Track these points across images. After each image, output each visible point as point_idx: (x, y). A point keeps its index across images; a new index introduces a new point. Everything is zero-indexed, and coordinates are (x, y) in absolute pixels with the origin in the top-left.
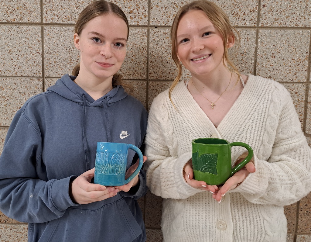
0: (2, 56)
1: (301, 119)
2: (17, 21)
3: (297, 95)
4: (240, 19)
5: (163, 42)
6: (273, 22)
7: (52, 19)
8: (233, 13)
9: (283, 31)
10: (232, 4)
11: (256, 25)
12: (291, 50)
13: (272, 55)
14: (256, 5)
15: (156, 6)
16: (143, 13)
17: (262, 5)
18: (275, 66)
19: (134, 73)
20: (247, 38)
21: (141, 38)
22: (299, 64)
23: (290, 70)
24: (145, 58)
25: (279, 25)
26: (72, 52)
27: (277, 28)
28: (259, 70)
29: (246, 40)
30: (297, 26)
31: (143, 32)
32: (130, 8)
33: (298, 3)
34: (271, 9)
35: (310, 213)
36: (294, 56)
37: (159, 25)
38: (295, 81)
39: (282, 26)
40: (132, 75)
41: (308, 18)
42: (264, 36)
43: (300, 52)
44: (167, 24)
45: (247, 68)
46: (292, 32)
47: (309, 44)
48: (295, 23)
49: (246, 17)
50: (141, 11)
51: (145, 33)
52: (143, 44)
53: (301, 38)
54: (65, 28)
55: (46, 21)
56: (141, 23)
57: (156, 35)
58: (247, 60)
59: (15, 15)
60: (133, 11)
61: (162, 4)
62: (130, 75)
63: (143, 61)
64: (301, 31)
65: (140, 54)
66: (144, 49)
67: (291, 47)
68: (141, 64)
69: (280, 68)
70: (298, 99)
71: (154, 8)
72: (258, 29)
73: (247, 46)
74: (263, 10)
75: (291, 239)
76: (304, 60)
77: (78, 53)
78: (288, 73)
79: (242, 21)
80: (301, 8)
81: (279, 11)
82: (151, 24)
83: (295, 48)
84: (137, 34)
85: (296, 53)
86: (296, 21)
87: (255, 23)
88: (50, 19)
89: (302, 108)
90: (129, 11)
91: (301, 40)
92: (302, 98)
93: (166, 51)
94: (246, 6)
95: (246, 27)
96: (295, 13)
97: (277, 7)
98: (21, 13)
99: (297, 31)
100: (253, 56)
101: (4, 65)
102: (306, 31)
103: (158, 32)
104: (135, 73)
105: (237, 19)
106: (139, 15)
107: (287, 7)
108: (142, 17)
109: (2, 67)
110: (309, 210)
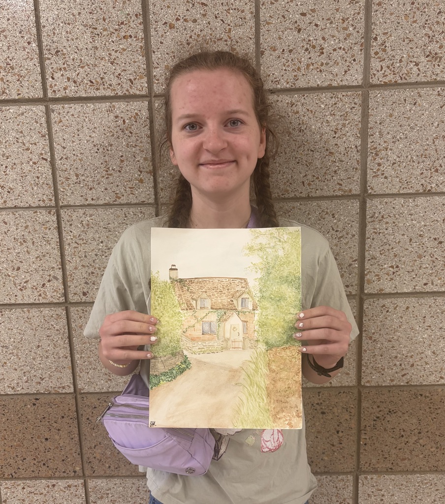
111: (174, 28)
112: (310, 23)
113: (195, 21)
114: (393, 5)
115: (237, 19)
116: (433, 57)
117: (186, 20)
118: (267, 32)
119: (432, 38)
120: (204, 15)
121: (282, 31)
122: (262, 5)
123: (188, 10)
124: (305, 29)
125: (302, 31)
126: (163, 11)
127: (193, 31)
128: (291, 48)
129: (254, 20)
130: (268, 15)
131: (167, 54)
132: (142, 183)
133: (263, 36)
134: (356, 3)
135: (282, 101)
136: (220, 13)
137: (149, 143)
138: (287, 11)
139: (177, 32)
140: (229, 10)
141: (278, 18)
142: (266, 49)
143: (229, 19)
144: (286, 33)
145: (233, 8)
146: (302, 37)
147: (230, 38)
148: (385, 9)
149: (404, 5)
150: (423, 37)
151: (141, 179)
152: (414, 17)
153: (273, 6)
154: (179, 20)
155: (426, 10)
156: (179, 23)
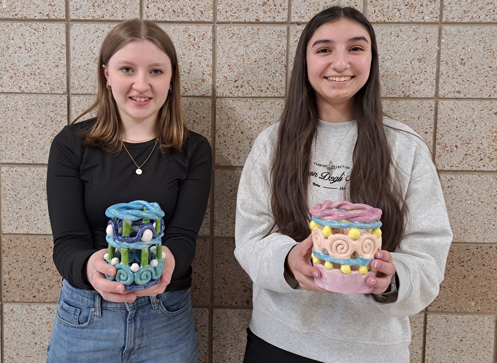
0: (85, 66)
2: (106, 18)
4: (416, 12)
7: (155, 15)
8: (407, 4)
9: (475, 28)
11: (438, 20)
12: (487, 53)
13: (461, 61)
16: (281, 6)
18: (466, 76)
19: (268, 89)
20: (426, 38)
21: (279, 39)
23: (486, 82)
26: (183, 59)
29: (425, 40)
31: (281, 31)
36: (491, 62)
38: (493, 97)
39: (474, 21)
42: (450, 35)
46: (489, 30)
48: (493, 17)
49: (424, 9)
51: (284, 32)
54: (173, 27)
55: (147, 17)
59: (104, 10)
62: (262, 91)
66: (282, 55)
68: (278, 75)
69: (473, 79)
72: (441, 25)
73: (427, 50)
75: (492, 323)
77: (191, 61)
78: (484, 86)
79: (418, 15)
85: (495, 58)
86: (493, 14)
87: (437, 18)
88: (153, 15)
95: (424, 23)
96: (491, 3)
98: (112, 6)
101: (87, 79)
104: (270, 88)
105: (412, 12)
106: (275, 7)
108: (280, 10)
109: (84, 82)
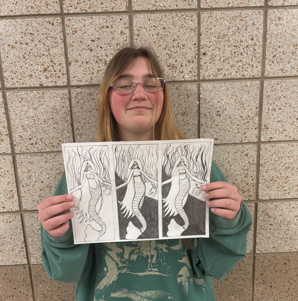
1: (254, 184)
3: (248, 157)
5: (89, 104)
6: (216, 74)
10: (167, 53)
14: (195, 53)
15: (75, 61)
17: (202, 53)
22: (248, 122)
24: (70, 125)
25: (223, 77)
27: (221, 80)
28: (204, 132)
30: (244, 77)
32: (44, 65)
33: (243, 49)
34: (213, 58)
35: (266, 281)
37: (82, 83)
40: (57, 146)
41: (256, 66)
43: (248, 108)
44: (91, 82)
45: (190, 130)
47: (258, 97)
50: (57, 68)
52: (65, 108)
53: (249, 91)
56: (59, 83)
57: (79, 96)
58: (188, 121)
60: (48, 69)
61: (82, 58)
63: (68, 129)
64: (249, 83)
65: (63, 121)
67: (239, 102)
70: (249, 162)
71: (73, 63)
74: (204, 59)
76: (254, 117)
80: (247, 54)
81: (222, 60)
82: (72, 84)
83: (243, 104)
84: (56, 96)
89: (254, 171)
90: (42, 69)
91: (249, 94)
92: (254, 161)
93: (93, 116)
94: (184, 55)
97: (219, 54)
99: (244, 83)
100: (196, 116)
102: (254, 83)
103: (82, 92)
107: (232, 54)
110: (266, 279)
111: (14, 48)
112: (98, 46)
113: (27, 44)
114: (146, 36)
115: (53, 43)
116: (172, 67)
117: (21, 43)
118: (72, 51)
119: (170, 56)
120: (33, 41)
121: (81, 51)
122: (68, 35)
123: (22, 37)
124: (95, 50)
125: (93, 50)
126: (7, 38)
127: (26, 50)
128: (87, 61)
129: (63, 44)
130: (72, 41)
131: (12, 63)
132: (3, 141)
133: (70, 53)
134: (124, 35)
135: (84, 92)
136: (42, 39)
137: (5, 117)
138: (83, 38)
139: (16, 50)
140: (47, 37)
141: (78, 43)
142: (72, 61)
143: (48, 43)
144: (83, 52)
145: (50, 36)
146: (93, 54)
147: (50, 54)
148: (142, 38)
149: (153, 35)
150: (165, 55)
151: (2, 139)
152: (159, 43)
153: (74, 36)
154: (17, 43)
155: (166, 39)
156: (18, 45)
